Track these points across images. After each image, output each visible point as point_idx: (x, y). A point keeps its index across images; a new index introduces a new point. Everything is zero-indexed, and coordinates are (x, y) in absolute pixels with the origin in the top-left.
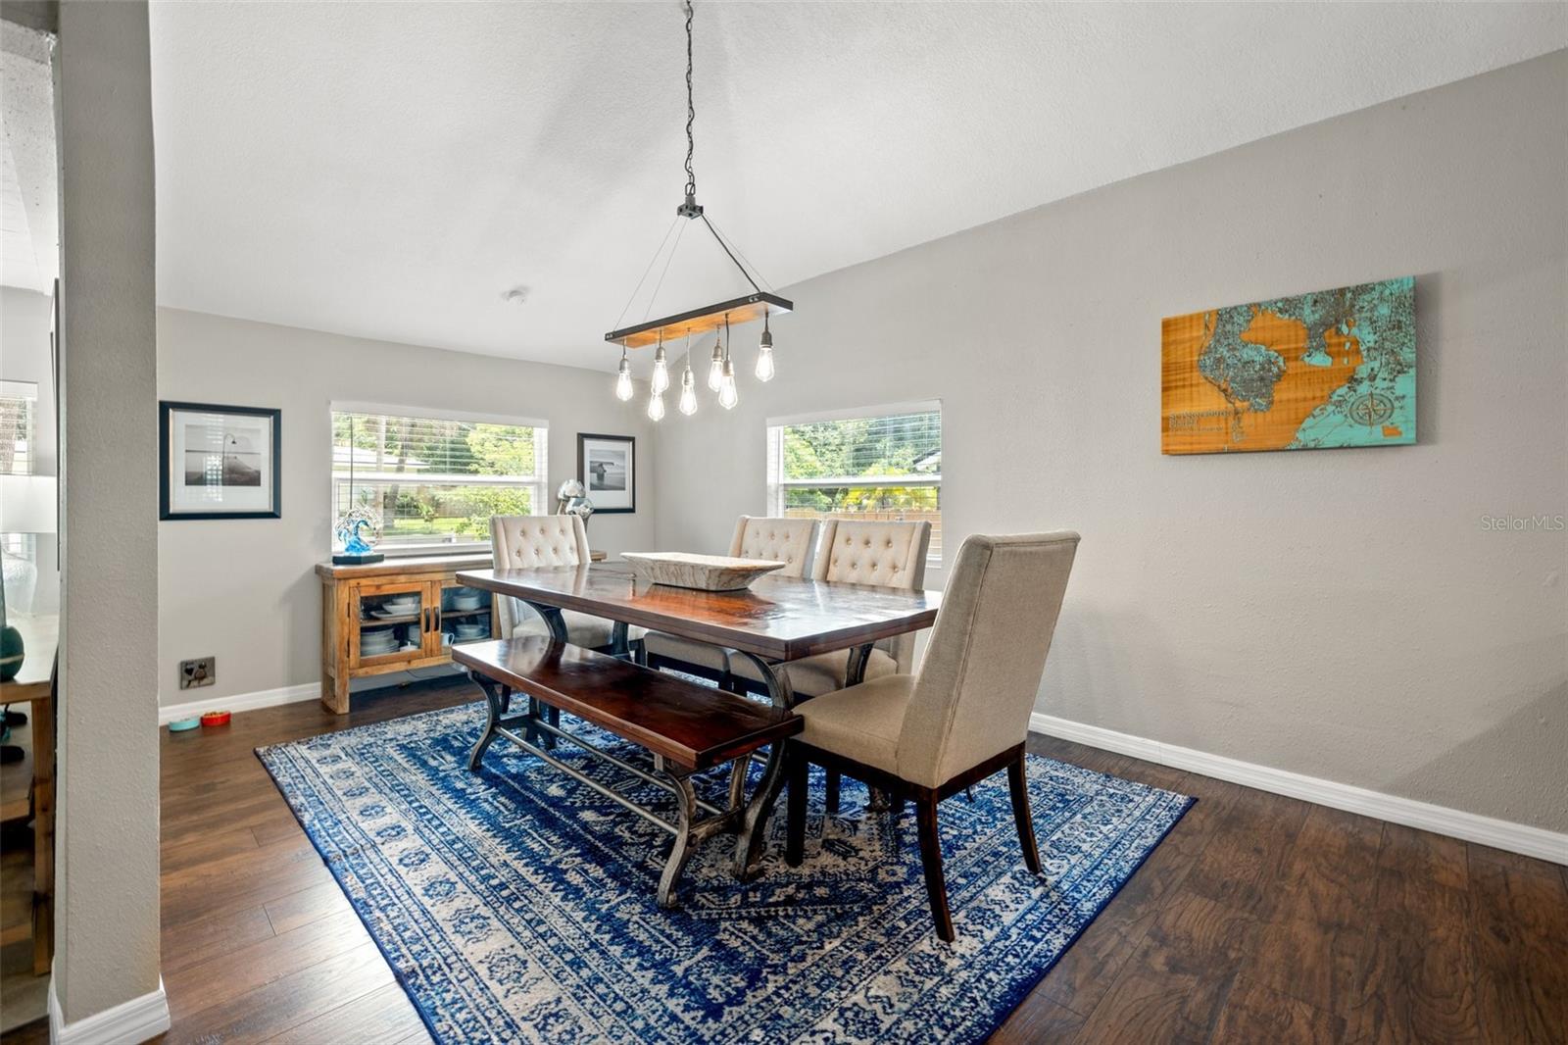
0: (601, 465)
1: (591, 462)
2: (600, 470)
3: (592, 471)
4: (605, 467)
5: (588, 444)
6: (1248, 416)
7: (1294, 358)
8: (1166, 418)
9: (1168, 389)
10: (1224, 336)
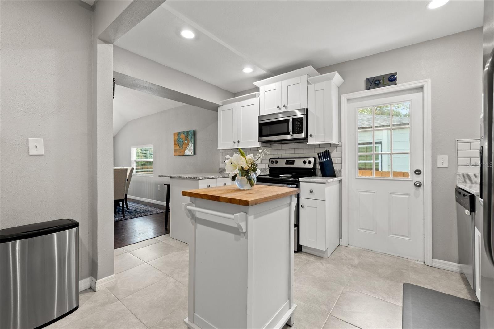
6: (181, 150)
7: (184, 141)
8: (174, 150)
9: (174, 145)
10: (179, 137)
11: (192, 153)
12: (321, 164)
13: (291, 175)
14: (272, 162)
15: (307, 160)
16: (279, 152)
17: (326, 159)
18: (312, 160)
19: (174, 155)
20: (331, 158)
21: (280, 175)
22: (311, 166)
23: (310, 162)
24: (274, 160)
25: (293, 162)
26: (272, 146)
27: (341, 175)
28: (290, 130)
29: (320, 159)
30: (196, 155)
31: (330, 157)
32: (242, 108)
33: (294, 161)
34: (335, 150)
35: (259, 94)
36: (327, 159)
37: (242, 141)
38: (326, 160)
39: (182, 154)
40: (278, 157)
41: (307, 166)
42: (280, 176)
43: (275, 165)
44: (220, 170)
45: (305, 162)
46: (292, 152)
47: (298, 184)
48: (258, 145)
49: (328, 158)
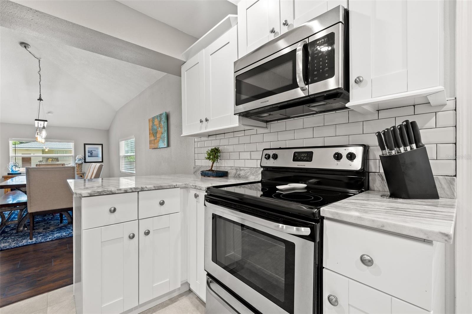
0: (91, 151)
1: (88, 150)
2: (91, 152)
3: (89, 152)
4: (93, 152)
5: (87, 146)
6: (155, 140)
7: (158, 129)
8: (150, 141)
9: (149, 134)
10: (153, 123)
11: (165, 145)
12: (386, 161)
13: (305, 185)
14: (268, 157)
15: (344, 152)
16: (281, 137)
17: (405, 145)
18: (358, 151)
19: (150, 148)
20: (423, 146)
21: (278, 187)
22: (357, 165)
23: (351, 157)
24: (271, 153)
25: (309, 157)
26: (269, 126)
27: (453, 194)
28: (299, 76)
29: (383, 148)
30: (170, 146)
31: (417, 141)
32: (210, 57)
33: (312, 153)
34: (432, 123)
35: (237, 18)
36: (408, 148)
37: (211, 119)
38: (406, 150)
39: (156, 146)
40: (279, 147)
41: (344, 165)
42: (278, 189)
43: (271, 163)
44: (195, 170)
45: (338, 157)
46: (308, 134)
47: (318, 225)
48: (235, 122)
49: (411, 143)
